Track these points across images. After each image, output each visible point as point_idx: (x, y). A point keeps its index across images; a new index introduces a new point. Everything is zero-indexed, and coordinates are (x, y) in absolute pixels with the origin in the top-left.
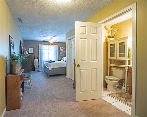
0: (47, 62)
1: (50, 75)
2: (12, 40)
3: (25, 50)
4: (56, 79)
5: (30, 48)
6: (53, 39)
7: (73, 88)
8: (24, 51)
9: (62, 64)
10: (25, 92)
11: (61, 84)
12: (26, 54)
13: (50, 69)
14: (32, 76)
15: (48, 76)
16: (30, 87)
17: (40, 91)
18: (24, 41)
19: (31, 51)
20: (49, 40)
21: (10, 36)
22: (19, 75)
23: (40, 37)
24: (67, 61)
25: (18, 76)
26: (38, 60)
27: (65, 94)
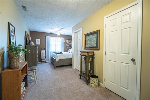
0: (54, 54)
1: (57, 66)
2: (13, 28)
3: (31, 41)
4: (63, 69)
5: (36, 39)
6: (60, 32)
7: (79, 79)
8: (29, 42)
9: (68, 55)
10: (29, 86)
11: (67, 75)
12: (32, 45)
13: (57, 60)
14: (37, 68)
15: (55, 67)
16: (35, 80)
17: (46, 84)
18: (31, 32)
19: (38, 42)
20: (56, 32)
21: (9, 23)
22: (20, 70)
23: (48, 29)
24: (73, 52)
25: (17, 71)
26: (45, 51)
27: (72, 86)
